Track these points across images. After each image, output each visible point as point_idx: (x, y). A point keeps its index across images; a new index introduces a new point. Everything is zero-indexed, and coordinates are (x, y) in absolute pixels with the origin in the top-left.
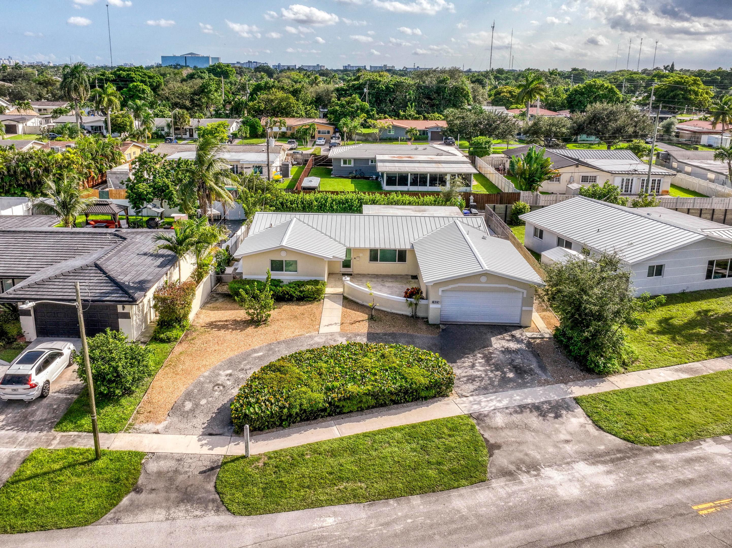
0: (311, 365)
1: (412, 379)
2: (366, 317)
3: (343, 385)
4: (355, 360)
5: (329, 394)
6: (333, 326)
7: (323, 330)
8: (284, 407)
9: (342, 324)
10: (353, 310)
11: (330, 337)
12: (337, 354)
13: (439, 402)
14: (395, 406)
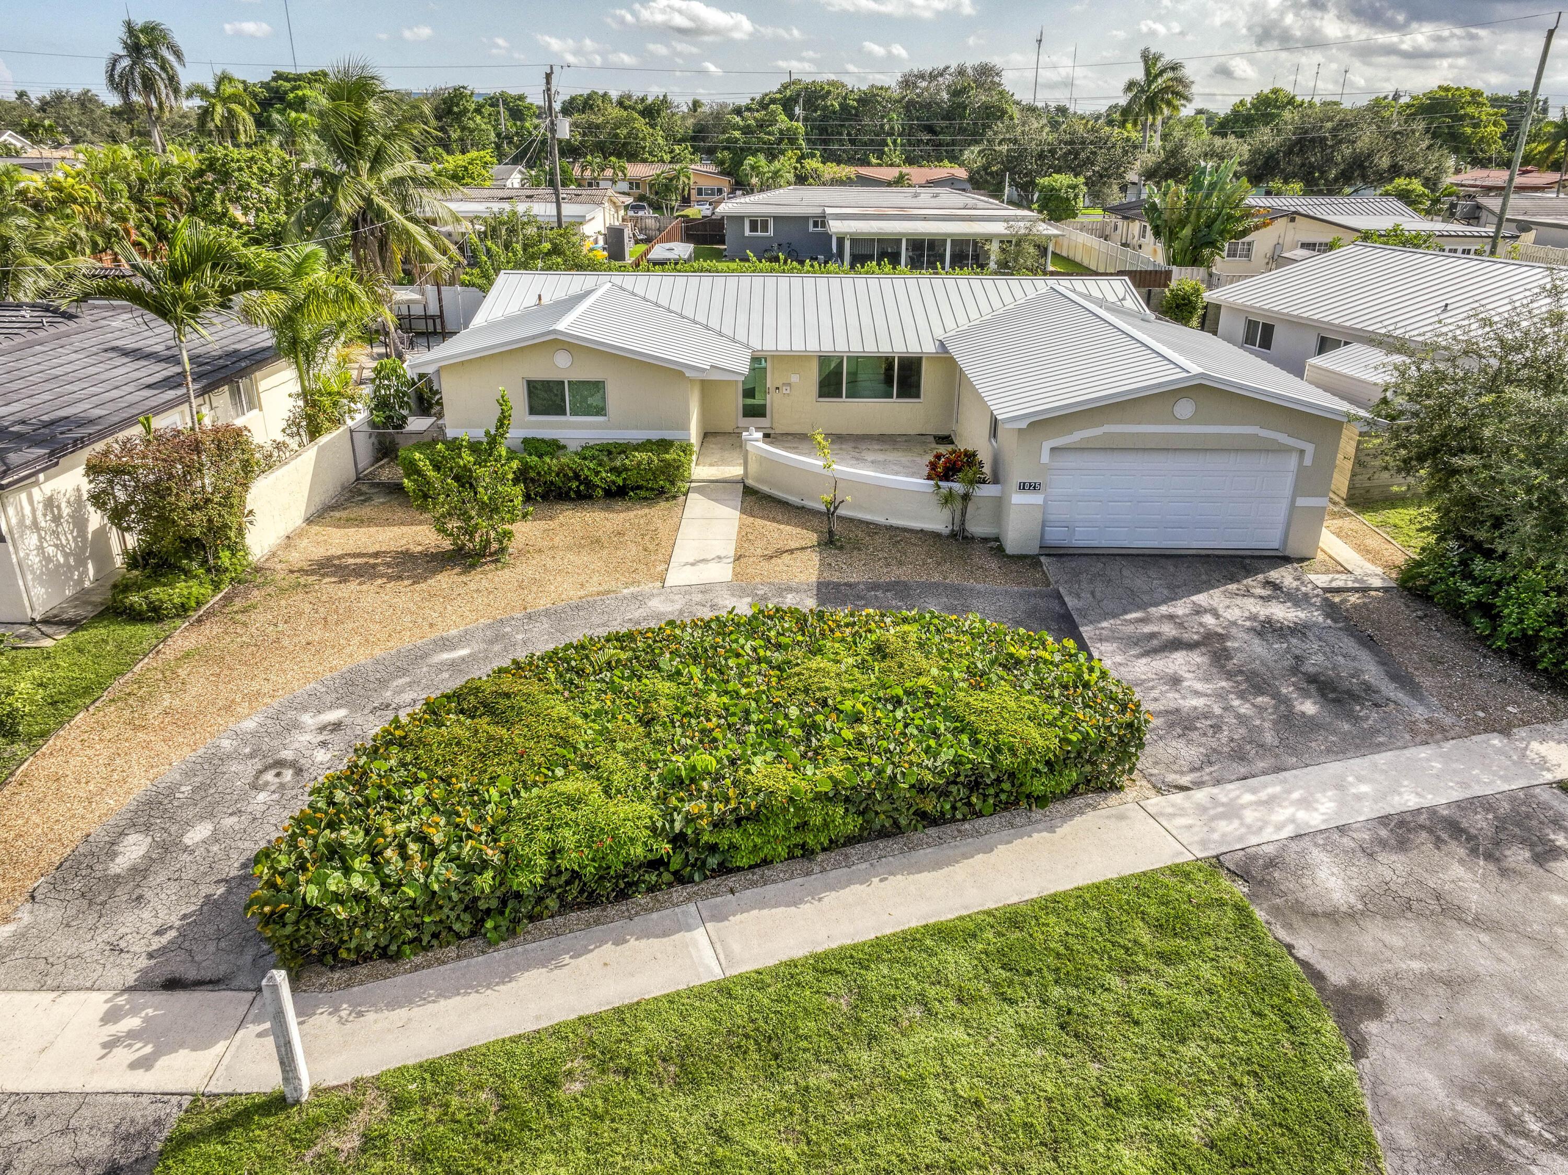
0: (617, 691)
1: (998, 732)
2: (811, 538)
3: (733, 762)
4: (779, 668)
5: (674, 802)
6: (711, 565)
7: (676, 577)
8: (485, 864)
9: (738, 558)
10: (774, 520)
11: (698, 597)
12: (715, 647)
13: (1090, 815)
14: (932, 831)
